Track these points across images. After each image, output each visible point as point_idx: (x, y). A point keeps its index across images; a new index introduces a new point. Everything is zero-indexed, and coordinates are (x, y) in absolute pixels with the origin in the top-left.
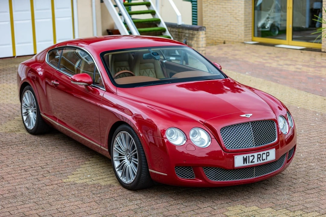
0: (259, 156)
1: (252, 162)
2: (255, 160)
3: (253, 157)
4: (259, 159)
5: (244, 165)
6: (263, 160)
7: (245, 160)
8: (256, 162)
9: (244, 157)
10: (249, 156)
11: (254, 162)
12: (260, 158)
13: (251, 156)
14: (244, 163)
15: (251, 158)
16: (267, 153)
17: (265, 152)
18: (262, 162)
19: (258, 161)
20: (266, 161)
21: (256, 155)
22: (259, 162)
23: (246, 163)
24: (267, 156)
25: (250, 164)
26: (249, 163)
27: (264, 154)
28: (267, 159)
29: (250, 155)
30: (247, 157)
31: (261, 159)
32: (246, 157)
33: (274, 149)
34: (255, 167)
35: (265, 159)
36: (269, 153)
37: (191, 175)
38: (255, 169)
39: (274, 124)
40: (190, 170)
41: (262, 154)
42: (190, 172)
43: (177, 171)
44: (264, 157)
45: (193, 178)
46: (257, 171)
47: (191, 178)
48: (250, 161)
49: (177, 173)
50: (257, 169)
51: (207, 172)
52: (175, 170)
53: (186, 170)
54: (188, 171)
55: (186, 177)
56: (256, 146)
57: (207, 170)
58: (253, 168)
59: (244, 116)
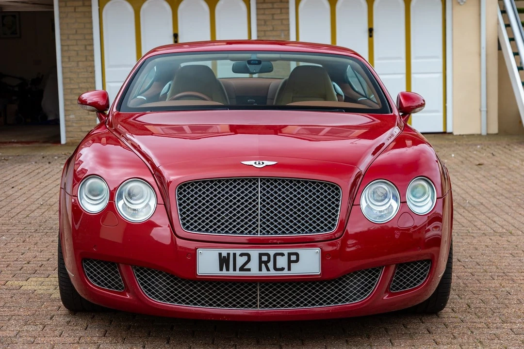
0: (265, 258)
1: (242, 269)
2: (254, 265)
3: (245, 258)
4: (263, 265)
5: (221, 272)
6: (275, 269)
7: (224, 262)
8: (254, 269)
9: (220, 254)
10: (234, 254)
11: (249, 270)
12: (266, 263)
13: (241, 255)
14: (221, 269)
15: (241, 261)
16: (290, 254)
17: (286, 251)
18: (272, 272)
19: (260, 270)
20: (285, 272)
21: (254, 253)
22: (264, 272)
23: (228, 270)
24: (290, 262)
25: (238, 273)
26: (235, 270)
27: (282, 255)
28: (289, 269)
29: (238, 252)
30: (229, 254)
31: (271, 265)
32: (226, 255)
33: (318, 250)
34: (258, 285)
35: (283, 269)
36: (297, 255)
37: (117, 283)
38: (260, 290)
39: (339, 192)
40: (113, 269)
41: (275, 255)
42: (113, 275)
43: (88, 269)
44: (282, 262)
45: (120, 290)
46: (267, 295)
47: (117, 288)
48: (238, 266)
49: (89, 275)
50: (267, 290)
51: (142, 279)
52: (86, 267)
53: (106, 269)
54: (109, 272)
55: (106, 284)
56: (264, 234)
57: (142, 274)
58: (254, 287)
59: (252, 163)
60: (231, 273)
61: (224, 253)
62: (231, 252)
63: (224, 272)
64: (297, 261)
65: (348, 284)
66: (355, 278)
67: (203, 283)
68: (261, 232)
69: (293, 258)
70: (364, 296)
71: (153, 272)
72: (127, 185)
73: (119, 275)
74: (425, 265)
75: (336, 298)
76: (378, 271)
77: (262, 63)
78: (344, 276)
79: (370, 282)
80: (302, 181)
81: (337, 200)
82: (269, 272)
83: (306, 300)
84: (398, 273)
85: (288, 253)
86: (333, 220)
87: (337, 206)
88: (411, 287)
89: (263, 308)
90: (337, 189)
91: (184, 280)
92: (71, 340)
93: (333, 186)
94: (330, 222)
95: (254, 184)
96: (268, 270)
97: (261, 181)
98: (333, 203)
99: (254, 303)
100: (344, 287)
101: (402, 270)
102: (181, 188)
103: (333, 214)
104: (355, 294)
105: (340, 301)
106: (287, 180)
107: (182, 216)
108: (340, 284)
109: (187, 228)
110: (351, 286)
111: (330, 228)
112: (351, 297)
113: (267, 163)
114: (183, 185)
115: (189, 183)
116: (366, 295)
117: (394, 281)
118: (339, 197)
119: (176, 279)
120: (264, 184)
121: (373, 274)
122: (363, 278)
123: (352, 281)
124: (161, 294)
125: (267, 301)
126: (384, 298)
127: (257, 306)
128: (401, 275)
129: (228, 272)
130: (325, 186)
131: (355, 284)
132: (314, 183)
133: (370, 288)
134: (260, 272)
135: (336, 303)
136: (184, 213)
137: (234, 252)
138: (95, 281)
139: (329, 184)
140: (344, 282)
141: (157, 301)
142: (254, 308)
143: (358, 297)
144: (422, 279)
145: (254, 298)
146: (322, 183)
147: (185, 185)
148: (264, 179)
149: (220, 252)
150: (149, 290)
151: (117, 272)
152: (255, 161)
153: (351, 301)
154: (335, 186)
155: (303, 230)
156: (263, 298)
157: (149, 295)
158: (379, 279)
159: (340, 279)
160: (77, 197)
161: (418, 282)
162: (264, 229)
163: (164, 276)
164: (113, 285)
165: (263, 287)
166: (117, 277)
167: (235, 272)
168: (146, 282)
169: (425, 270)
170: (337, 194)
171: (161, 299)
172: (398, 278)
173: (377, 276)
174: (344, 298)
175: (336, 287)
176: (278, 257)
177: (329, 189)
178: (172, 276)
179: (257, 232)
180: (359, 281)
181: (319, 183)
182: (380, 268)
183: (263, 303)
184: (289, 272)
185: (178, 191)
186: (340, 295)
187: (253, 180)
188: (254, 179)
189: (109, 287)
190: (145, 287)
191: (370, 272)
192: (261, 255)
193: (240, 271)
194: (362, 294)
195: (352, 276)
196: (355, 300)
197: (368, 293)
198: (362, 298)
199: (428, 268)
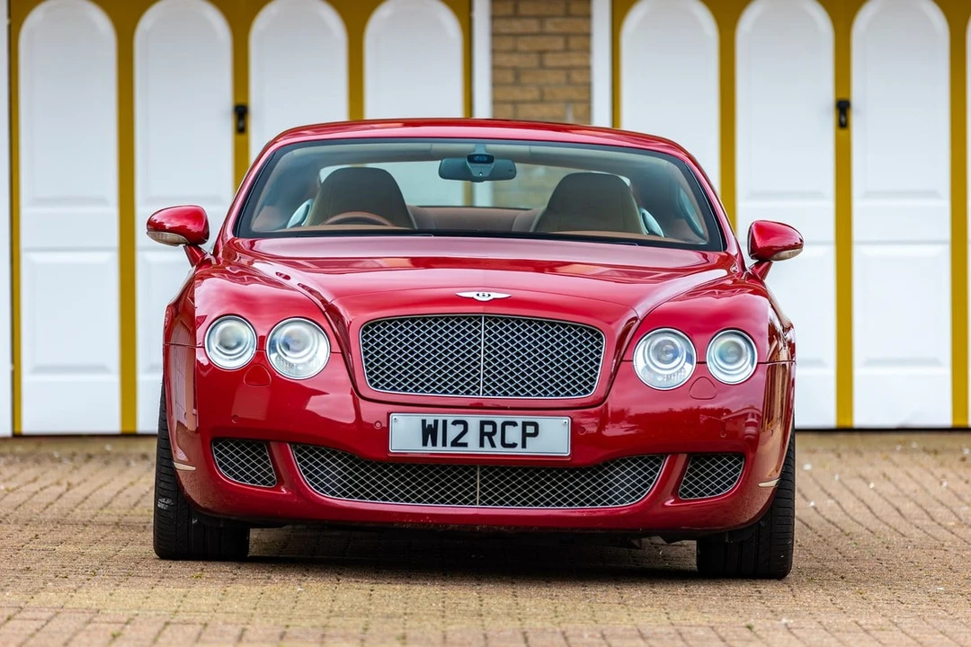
0: (488, 429)
1: (455, 443)
2: (472, 438)
3: (460, 428)
4: (486, 438)
5: (425, 448)
6: (504, 444)
7: (429, 433)
8: (473, 445)
9: (424, 422)
10: (445, 422)
11: (465, 445)
12: (490, 435)
13: (455, 423)
14: (425, 444)
15: (453, 432)
16: (525, 424)
17: (519, 420)
18: (499, 450)
19: (482, 445)
20: (518, 450)
21: (474, 421)
22: (487, 449)
23: (434, 444)
24: (525, 435)
25: (449, 449)
26: (444, 444)
27: (514, 424)
28: (524, 446)
29: (450, 418)
30: (436, 422)
31: (497, 439)
32: (432, 423)
33: (567, 420)
34: (479, 469)
35: (514, 445)
36: (536, 425)
37: (265, 474)
38: (481, 477)
39: (602, 340)
40: (259, 454)
41: (504, 424)
42: (259, 462)
43: (220, 456)
44: (514, 435)
45: (270, 485)
46: (490, 486)
47: (264, 483)
48: (450, 438)
49: (221, 464)
50: (491, 478)
51: (305, 464)
52: (216, 452)
53: (248, 453)
54: (254, 458)
55: (247, 477)
56: (488, 395)
57: (306, 456)
58: (473, 473)
59: (472, 294)
60: (439, 449)
61: (430, 420)
62: (440, 418)
63: (430, 449)
64: (535, 434)
65: (611, 477)
66: (623, 469)
67: (402, 463)
68: (484, 391)
69: (530, 429)
70: (637, 498)
71: (323, 453)
72: (284, 328)
73: (268, 462)
74: (736, 463)
75: (594, 497)
76: (658, 462)
77: (495, 160)
78: (606, 465)
79: (645, 478)
80: (547, 322)
81: (598, 352)
82: (494, 449)
83: (548, 496)
84: (691, 471)
85: (523, 423)
86: (592, 380)
87: (598, 360)
88: (713, 494)
89: (484, 504)
90: (599, 336)
91: (368, 463)
93: (592, 332)
94: (586, 383)
95: (476, 324)
96: (493, 445)
97: (485, 321)
98: (592, 356)
99: (472, 498)
100: (606, 481)
101: (697, 467)
102: (366, 329)
103: (591, 372)
104: (622, 493)
105: (599, 501)
106: (524, 320)
107: (368, 369)
108: (600, 476)
109: (377, 386)
110: (617, 481)
111: (585, 392)
112: (616, 497)
113: (494, 295)
114: (370, 325)
115: (379, 323)
116: (639, 496)
117: (685, 483)
118: (601, 348)
119: (357, 462)
120: (490, 325)
121: (651, 466)
122: (634, 469)
123: (617, 473)
124: (333, 485)
125: (490, 494)
126: (666, 504)
127: (475, 502)
128: (697, 475)
129: (434, 448)
130: (581, 331)
131: (623, 477)
132: (564, 326)
133: (645, 486)
134: (482, 449)
135: (594, 504)
136: (372, 365)
137: (445, 418)
138: (231, 473)
139: (587, 329)
140: (606, 473)
141: (328, 498)
142: (471, 504)
143: (628, 497)
144: (730, 483)
145: (472, 489)
146: (576, 327)
147: (373, 325)
148: (490, 318)
149: (424, 418)
150: (316, 480)
151: (265, 458)
152: (477, 292)
153: (616, 504)
154: (595, 332)
155: (546, 392)
156: (484, 490)
157: (316, 487)
158: (659, 475)
159: (601, 468)
160: (204, 348)
161: (724, 487)
162: (488, 388)
163: (340, 457)
164: (259, 478)
165: (485, 473)
166: (265, 466)
167: (444, 448)
168: (311, 468)
169: (736, 471)
170: (598, 344)
171: (333, 494)
172: (691, 479)
173: (657, 470)
174: (605, 497)
175: (594, 480)
176: (508, 428)
177: (587, 335)
178: (351, 457)
179: (478, 392)
180: (629, 473)
181: (573, 326)
182: (662, 457)
183: (484, 498)
184: (524, 450)
185: (363, 333)
186: (599, 493)
187: (474, 318)
188: (476, 317)
189: (253, 481)
190: (311, 476)
191: (646, 462)
192: (483, 424)
193: (452, 446)
194: (633, 494)
195: (618, 465)
196: (622, 502)
197: (643, 494)
198: (633, 500)
199: (740, 467)
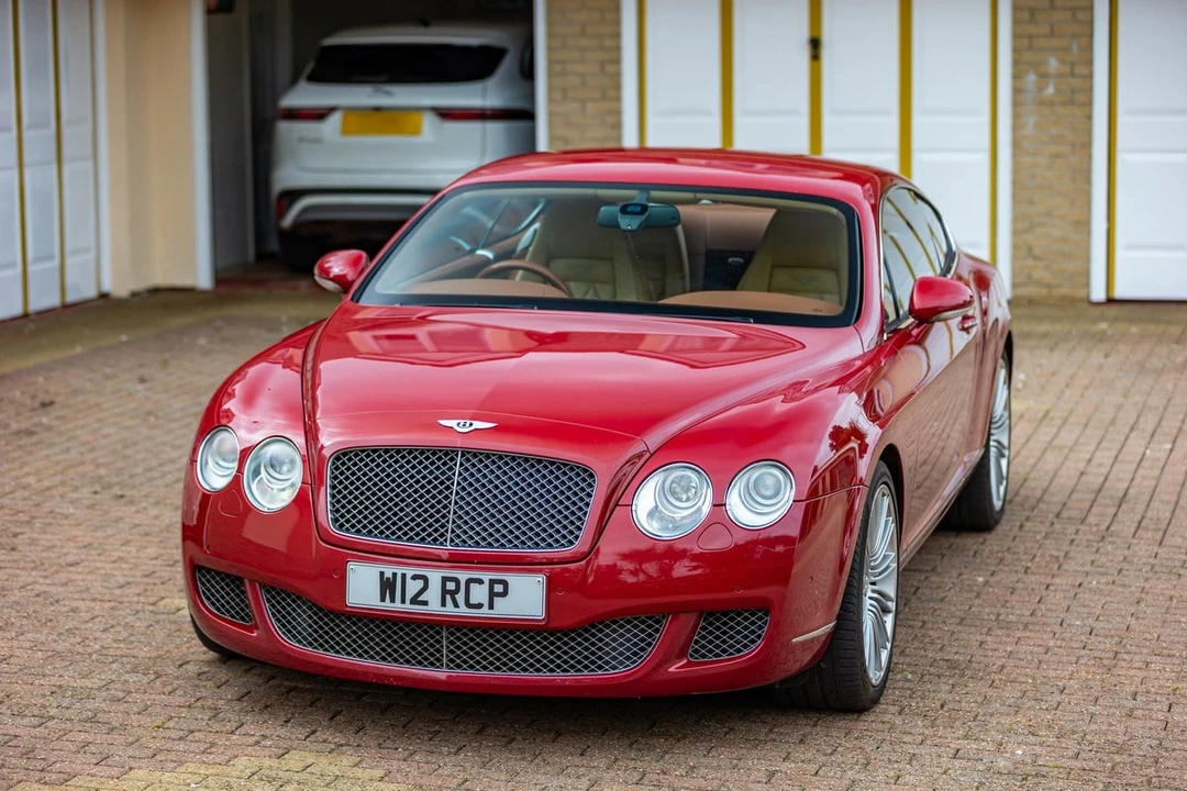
0: (451, 586)
1: (414, 601)
2: (433, 595)
3: (419, 584)
4: (448, 596)
5: (382, 604)
6: (468, 604)
7: (387, 586)
8: (434, 604)
9: (382, 574)
10: (404, 576)
11: (425, 603)
12: (453, 593)
13: (415, 577)
14: (383, 600)
15: (413, 587)
16: (492, 582)
17: (486, 577)
18: (463, 610)
19: (443, 604)
20: (485, 612)
21: (435, 577)
22: (450, 609)
23: (393, 600)
24: (492, 594)
25: (408, 607)
26: (403, 601)
27: (480, 582)
28: (491, 607)
29: (410, 572)
30: (395, 575)
31: (460, 597)
32: (391, 576)
33: (541, 578)
34: (444, 629)
35: (480, 606)
36: (505, 583)
37: (242, 610)
38: (448, 638)
39: (594, 481)
41: (469, 582)
42: (238, 595)
43: (203, 584)
44: (479, 594)
45: (247, 622)
46: (458, 648)
47: (242, 619)
48: (409, 596)
49: (204, 593)
50: (458, 639)
51: (273, 606)
52: (200, 580)
53: (228, 585)
54: (232, 590)
55: (229, 612)
56: (457, 545)
57: (273, 597)
58: (438, 633)
59: (452, 423)
60: (398, 606)
61: (388, 574)
62: (400, 571)
63: (387, 605)
64: (504, 594)
65: (600, 640)
66: (614, 631)
67: (360, 620)
68: (452, 541)
69: (498, 588)
70: (633, 663)
71: (288, 596)
72: (264, 448)
73: (246, 597)
74: (760, 619)
75: (579, 662)
76: (658, 622)
78: (594, 626)
79: (642, 640)
80: (532, 459)
81: (588, 495)
82: (456, 610)
83: (525, 661)
84: (704, 628)
85: (490, 580)
86: (578, 528)
87: (587, 505)
88: (731, 654)
89: (451, 668)
90: (591, 476)
91: (332, 612)
92: (182, 700)
93: (585, 471)
94: (571, 532)
95: (451, 460)
96: (456, 605)
97: (463, 455)
98: (581, 500)
99: (438, 660)
100: (593, 644)
101: (711, 624)
102: (338, 459)
104: (614, 658)
105: (586, 667)
106: (507, 456)
107: (334, 506)
108: (587, 640)
109: (340, 526)
111: (571, 543)
112: (607, 663)
113: (478, 425)
114: (342, 454)
115: (351, 452)
116: (635, 661)
117: (697, 642)
118: (592, 491)
119: (320, 610)
120: (467, 461)
121: (650, 626)
122: (628, 631)
123: (607, 636)
124: (299, 633)
125: (458, 657)
126: (670, 670)
127: (442, 665)
128: (711, 633)
129: (392, 605)
130: (572, 469)
132: (552, 463)
133: (643, 649)
134: (443, 609)
135: (580, 670)
136: (338, 502)
137: (404, 572)
138: (213, 604)
139: (578, 467)
140: (594, 635)
141: (294, 645)
142: (438, 667)
143: (621, 663)
144: (752, 642)
145: (438, 651)
147: (345, 454)
148: (469, 453)
149: (382, 570)
150: (284, 626)
151: (242, 593)
152: (458, 421)
153: (607, 670)
154: (588, 471)
155: (523, 543)
156: (452, 652)
157: (283, 633)
158: (660, 636)
159: (587, 631)
160: (196, 462)
161: (746, 646)
162: (458, 536)
163: (305, 603)
164: (237, 613)
165: (452, 634)
166: (242, 601)
167: (403, 606)
168: (278, 611)
169: (760, 628)
170: (589, 486)
171: (299, 642)
172: (704, 638)
173: (657, 631)
174: (593, 662)
175: (579, 644)
176: (473, 586)
177: (578, 475)
178: (315, 604)
179: (446, 540)
180: (621, 636)
181: (563, 464)
182: (664, 617)
183: (452, 661)
184: (491, 611)
185: (334, 463)
187: (449, 453)
188: (453, 452)
189: (232, 616)
190: (278, 620)
191: (643, 622)
192: (445, 580)
193: (411, 603)
194: (628, 658)
195: (608, 626)
196: (613, 668)
197: (639, 658)
198: (628, 665)
199: (765, 623)
